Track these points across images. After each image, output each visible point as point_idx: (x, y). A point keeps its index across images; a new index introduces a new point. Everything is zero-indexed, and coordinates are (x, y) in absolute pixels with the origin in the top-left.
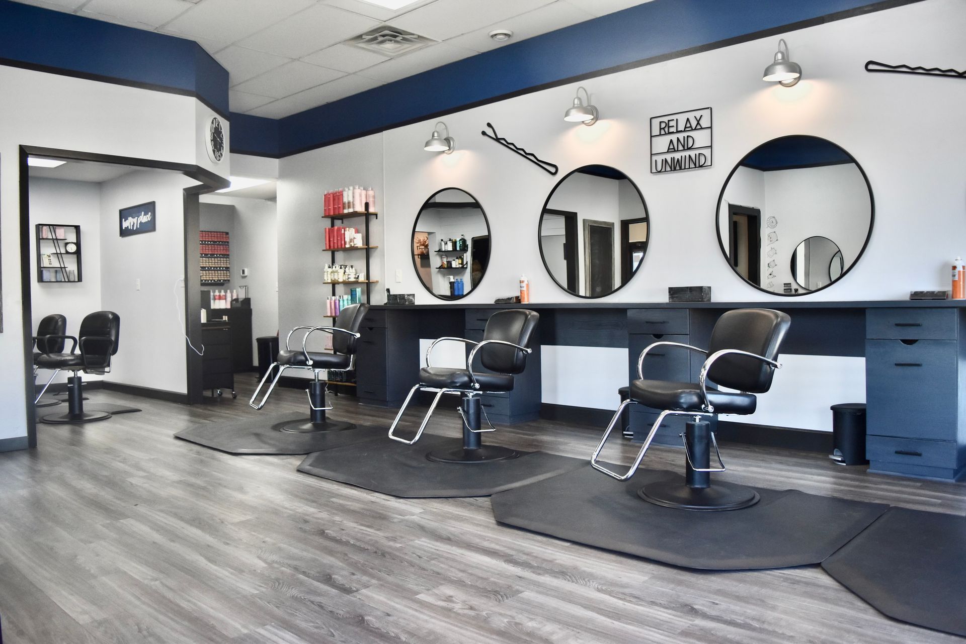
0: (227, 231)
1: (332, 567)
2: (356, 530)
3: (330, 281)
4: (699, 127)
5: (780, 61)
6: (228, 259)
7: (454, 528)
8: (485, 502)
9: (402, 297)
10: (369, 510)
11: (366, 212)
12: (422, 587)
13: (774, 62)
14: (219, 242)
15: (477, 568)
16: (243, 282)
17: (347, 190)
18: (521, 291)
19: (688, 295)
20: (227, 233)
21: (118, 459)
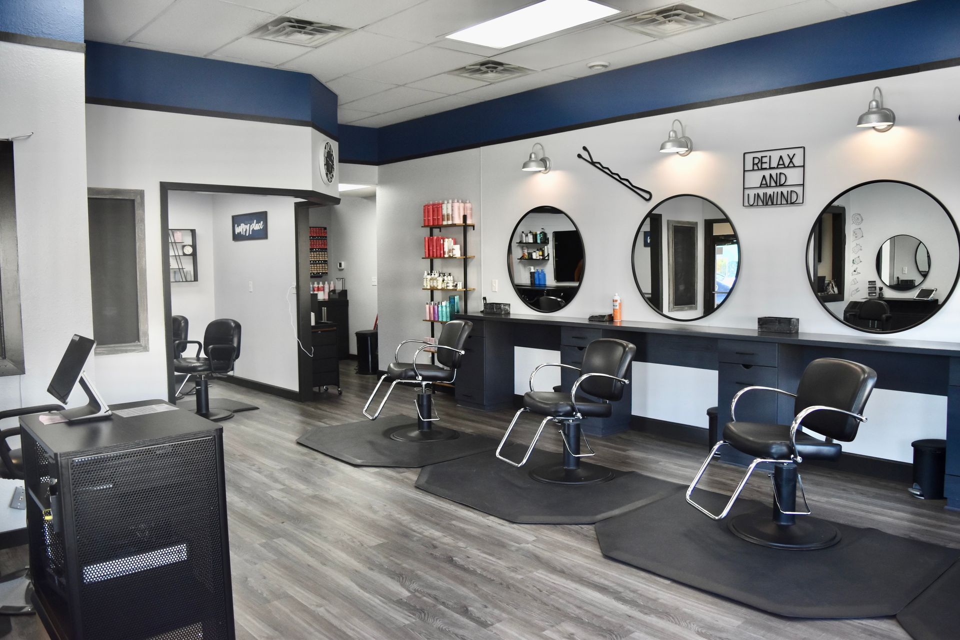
0: (325, 227)
1: (466, 598)
2: (480, 558)
3: (429, 287)
4: (791, 165)
5: (874, 110)
6: (326, 253)
7: (565, 559)
8: (589, 530)
9: (498, 305)
10: (488, 536)
11: (464, 224)
12: (547, 623)
13: (869, 110)
14: (318, 237)
15: (591, 604)
16: (340, 275)
17: (446, 202)
18: (614, 309)
19: (777, 327)
20: (325, 229)
21: (253, 467)
